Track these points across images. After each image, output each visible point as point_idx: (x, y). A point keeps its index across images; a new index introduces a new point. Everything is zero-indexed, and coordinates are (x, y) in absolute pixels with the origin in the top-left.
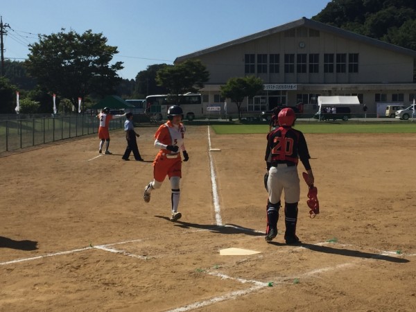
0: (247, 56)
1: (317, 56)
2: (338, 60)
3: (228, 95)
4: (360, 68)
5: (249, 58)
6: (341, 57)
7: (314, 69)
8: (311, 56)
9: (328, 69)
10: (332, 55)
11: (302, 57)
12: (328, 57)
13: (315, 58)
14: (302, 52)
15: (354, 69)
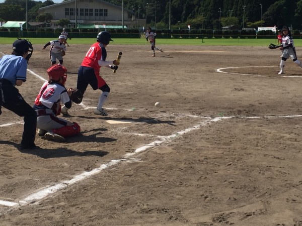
0: (66, 9)
1: (92, 9)
2: (100, 11)
3: (59, 24)
4: (108, 14)
5: (67, 10)
6: (101, 10)
7: (91, 14)
8: (90, 9)
9: (96, 15)
10: (98, 10)
11: (86, 10)
12: (96, 10)
13: (91, 10)
14: (86, 8)
15: (106, 15)
